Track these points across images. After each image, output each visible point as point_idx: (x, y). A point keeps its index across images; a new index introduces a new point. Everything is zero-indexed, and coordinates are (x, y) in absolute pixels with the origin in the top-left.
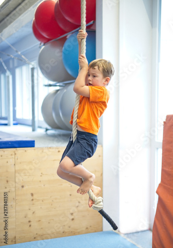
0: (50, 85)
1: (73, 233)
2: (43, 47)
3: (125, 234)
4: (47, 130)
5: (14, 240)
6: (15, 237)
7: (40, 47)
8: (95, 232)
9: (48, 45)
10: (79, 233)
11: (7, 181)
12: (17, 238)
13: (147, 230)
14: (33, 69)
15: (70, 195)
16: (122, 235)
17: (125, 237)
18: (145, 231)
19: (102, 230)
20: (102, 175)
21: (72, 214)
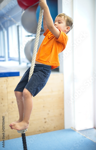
0: (29, 36)
1: (46, 131)
2: (24, 12)
3: (79, 131)
4: (28, 64)
5: (8, 137)
6: (9, 135)
7: (22, 12)
8: (60, 129)
9: (27, 10)
10: (50, 131)
11: (2, 99)
12: (10, 136)
13: (93, 128)
14: (18, 27)
15: (44, 107)
16: (77, 132)
17: (79, 133)
18: (91, 129)
19: (64, 128)
20: (63, 93)
21: (45, 119)
